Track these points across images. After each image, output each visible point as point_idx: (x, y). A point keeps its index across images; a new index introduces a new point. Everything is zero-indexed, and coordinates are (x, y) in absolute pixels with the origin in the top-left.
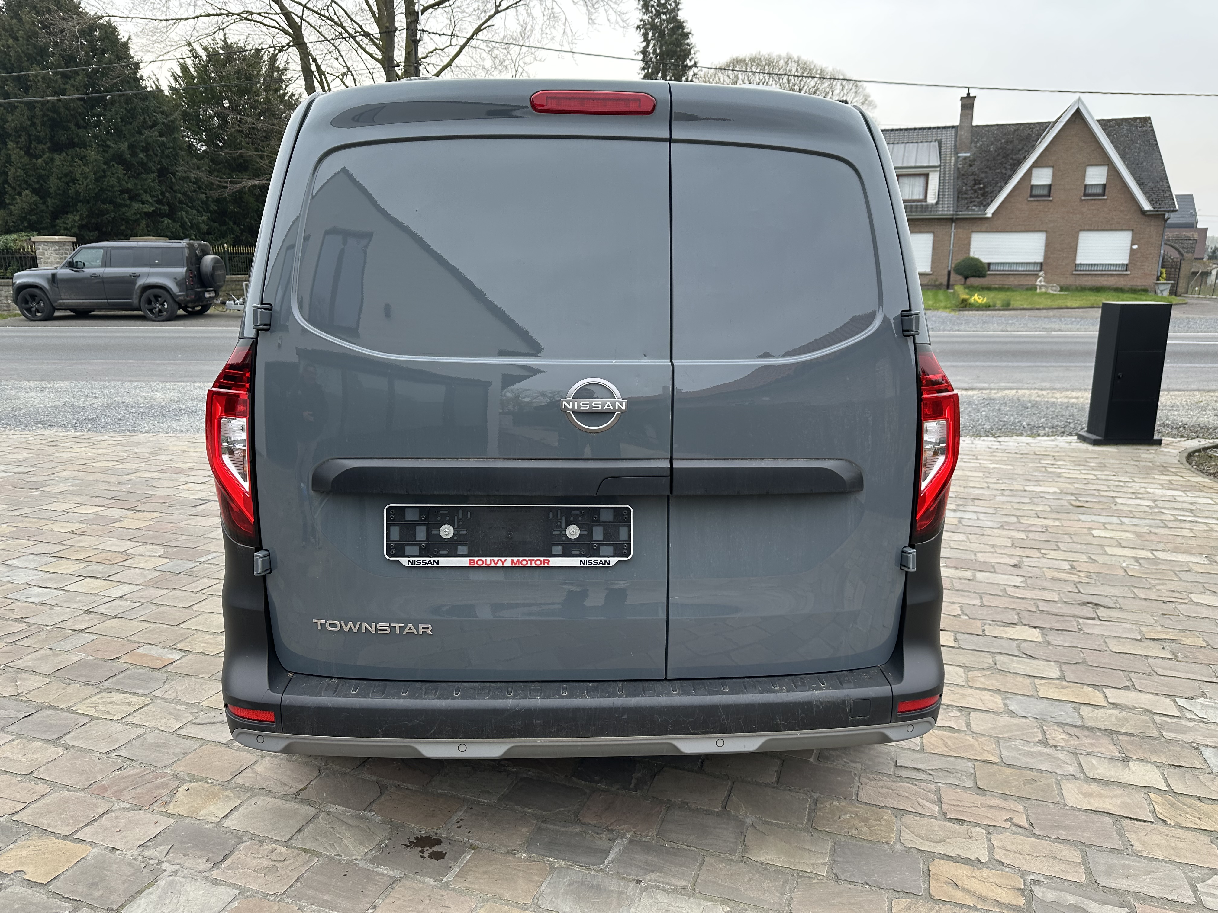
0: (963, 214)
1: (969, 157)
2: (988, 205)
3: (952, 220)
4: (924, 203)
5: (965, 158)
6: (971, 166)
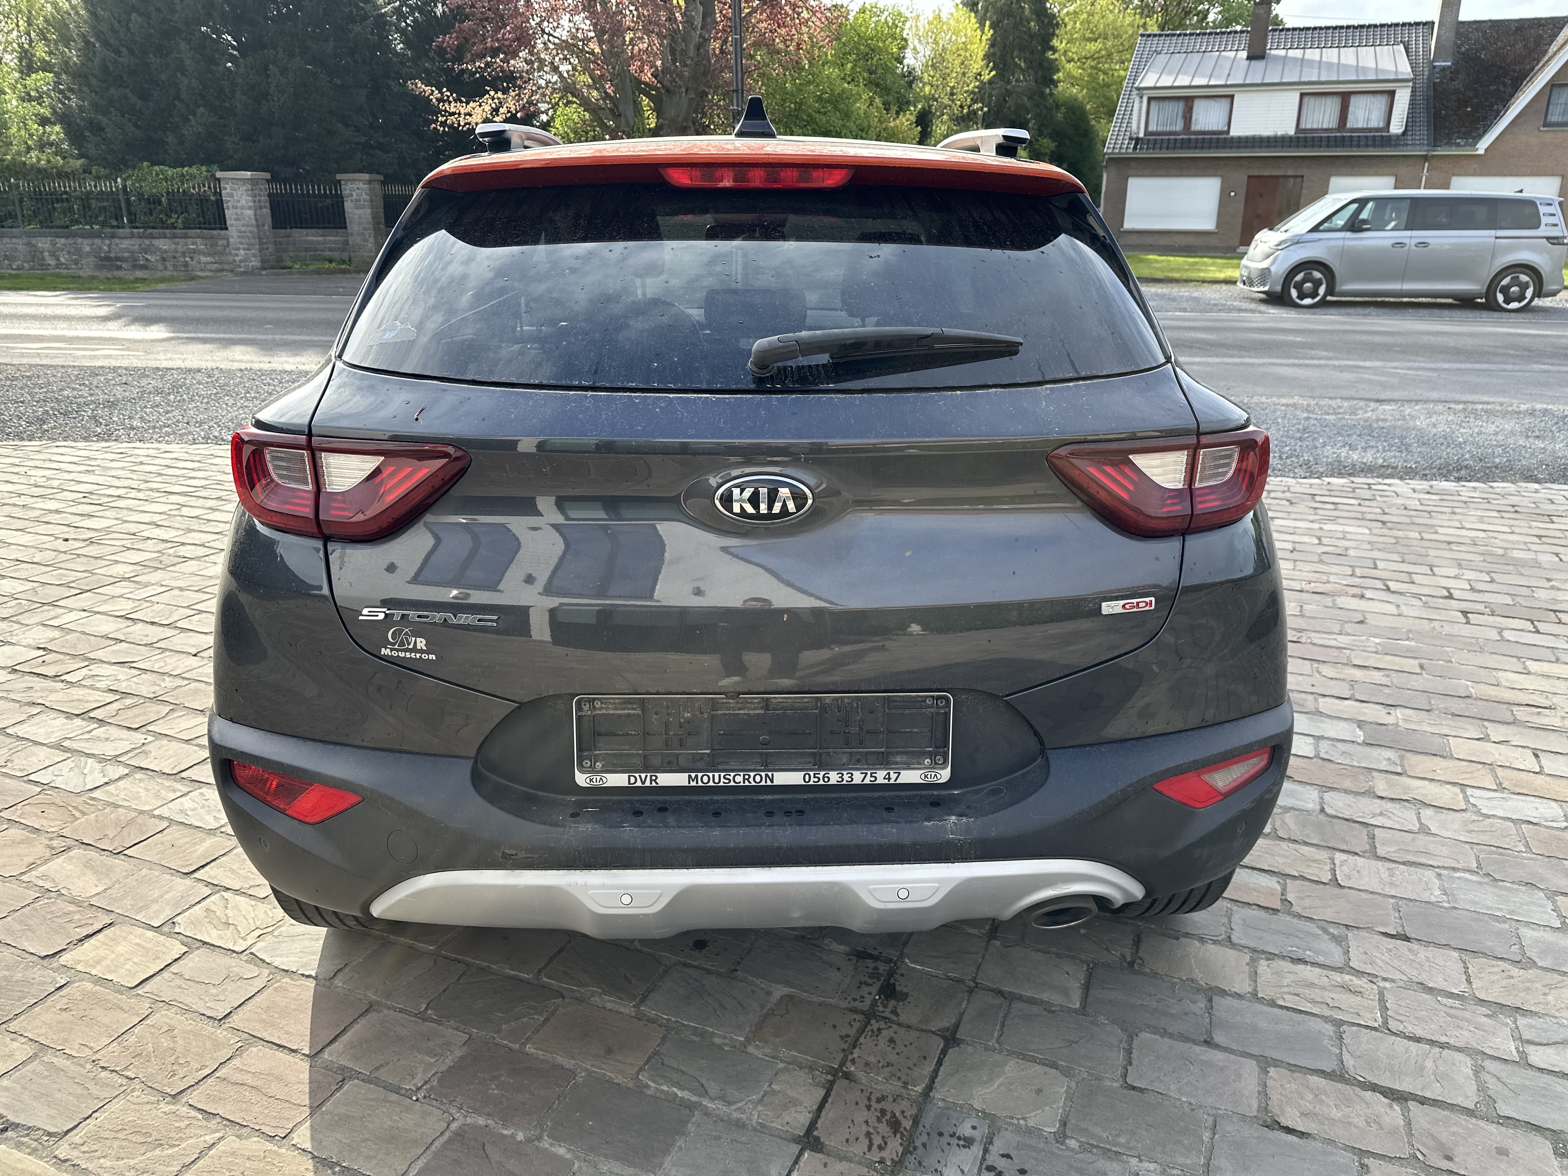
0: (1444, 151)
1: (1449, 67)
2: (1480, 137)
3: (1425, 158)
4: (1383, 133)
5: (1444, 69)
6: (1452, 80)
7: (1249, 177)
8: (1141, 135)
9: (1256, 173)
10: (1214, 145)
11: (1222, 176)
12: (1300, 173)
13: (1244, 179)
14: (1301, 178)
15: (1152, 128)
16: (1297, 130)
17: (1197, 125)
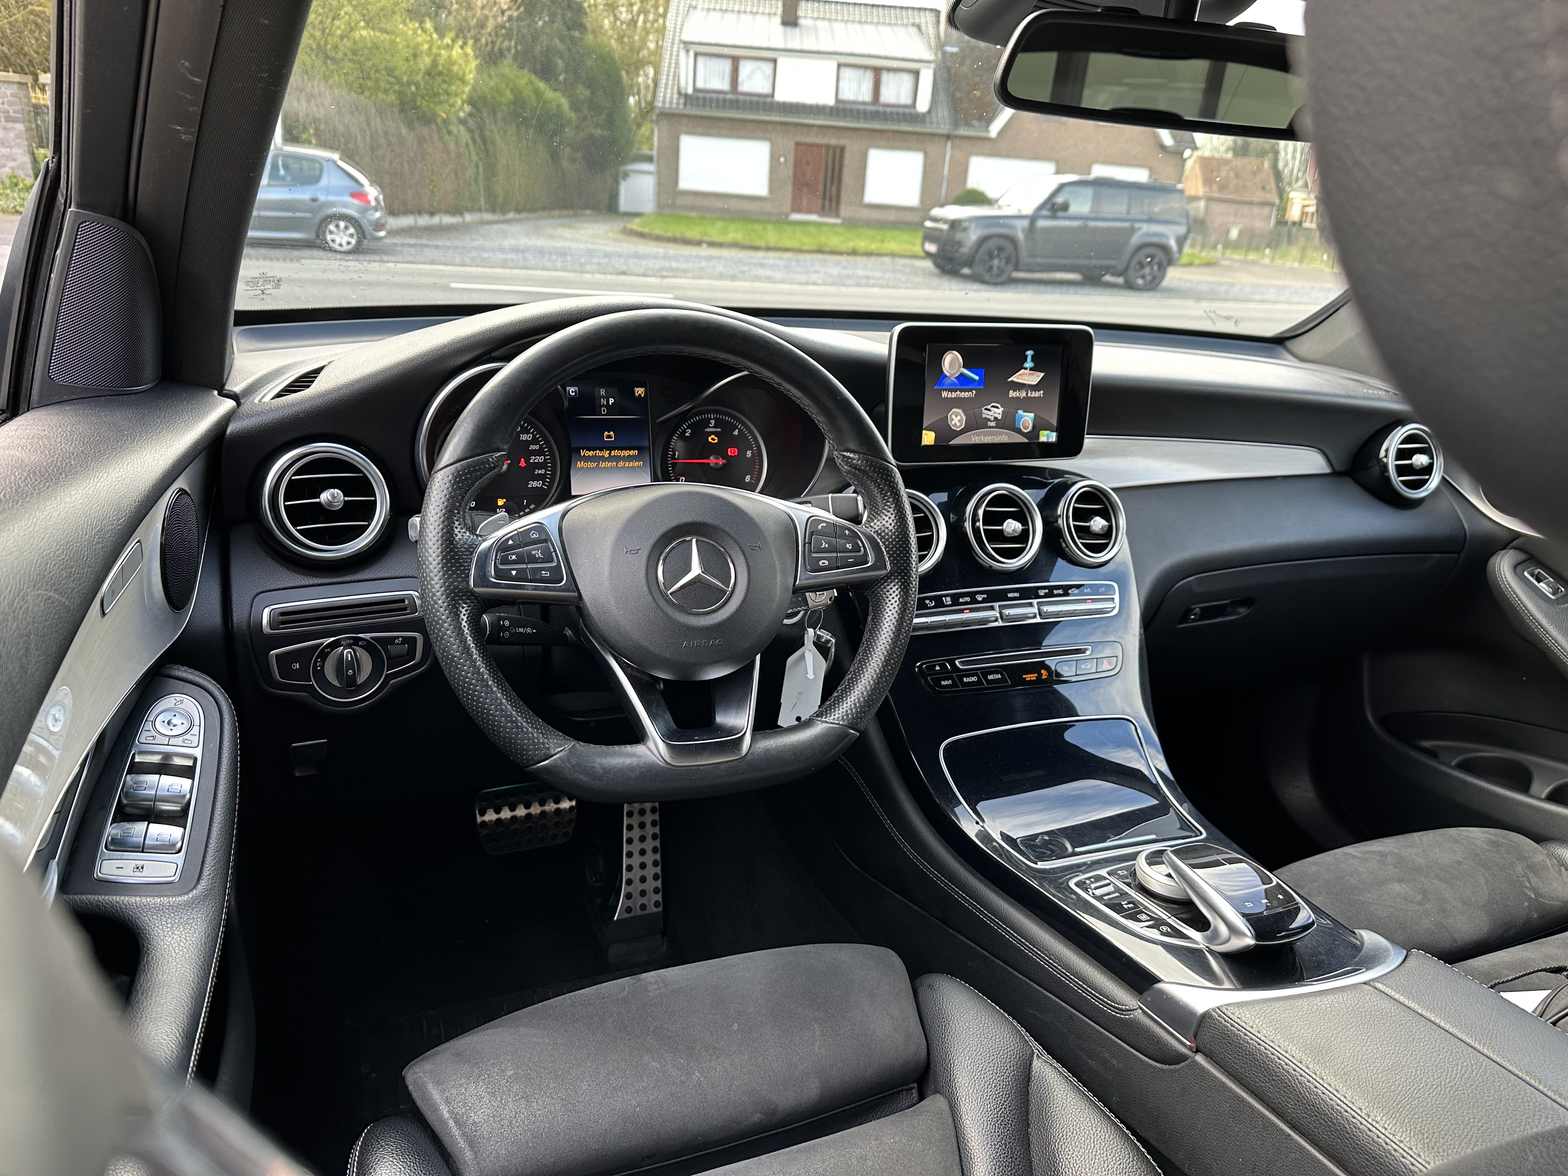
0: (963, 131)
1: (956, 54)
2: (989, 121)
3: (948, 137)
4: (912, 111)
5: (952, 54)
6: (961, 65)
7: (798, 144)
8: (690, 91)
9: (802, 140)
10: (761, 107)
11: (770, 140)
12: (842, 142)
13: (792, 145)
14: (842, 149)
15: (700, 84)
16: (837, 100)
17: (746, 86)
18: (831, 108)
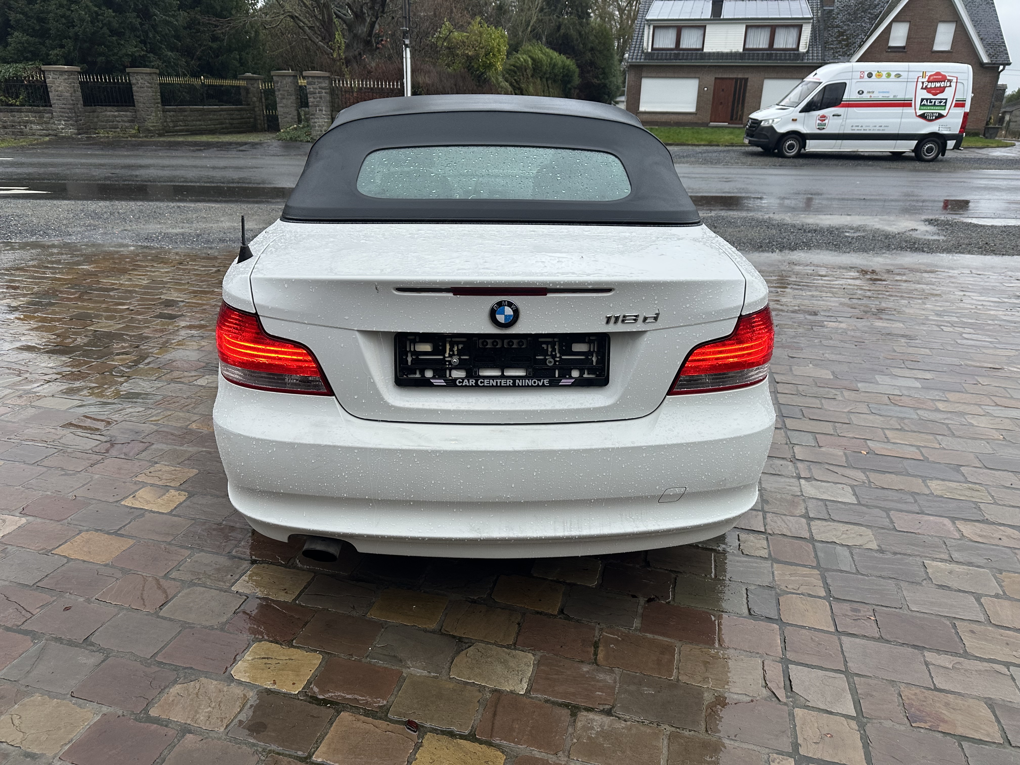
1: (833, 10)
2: (850, 55)
4: (796, 52)
5: (830, 12)
6: (835, 18)
7: (716, 78)
9: (720, 76)
10: (694, 57)
11: (699, 78)
12: (746, 76)
13: (713, 79)
14: (746, 79)
15: (656, 46)
16: (744, 49)
17: (684, 45)
18: (740, 54)
